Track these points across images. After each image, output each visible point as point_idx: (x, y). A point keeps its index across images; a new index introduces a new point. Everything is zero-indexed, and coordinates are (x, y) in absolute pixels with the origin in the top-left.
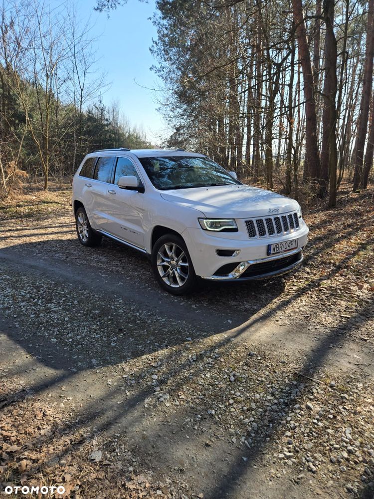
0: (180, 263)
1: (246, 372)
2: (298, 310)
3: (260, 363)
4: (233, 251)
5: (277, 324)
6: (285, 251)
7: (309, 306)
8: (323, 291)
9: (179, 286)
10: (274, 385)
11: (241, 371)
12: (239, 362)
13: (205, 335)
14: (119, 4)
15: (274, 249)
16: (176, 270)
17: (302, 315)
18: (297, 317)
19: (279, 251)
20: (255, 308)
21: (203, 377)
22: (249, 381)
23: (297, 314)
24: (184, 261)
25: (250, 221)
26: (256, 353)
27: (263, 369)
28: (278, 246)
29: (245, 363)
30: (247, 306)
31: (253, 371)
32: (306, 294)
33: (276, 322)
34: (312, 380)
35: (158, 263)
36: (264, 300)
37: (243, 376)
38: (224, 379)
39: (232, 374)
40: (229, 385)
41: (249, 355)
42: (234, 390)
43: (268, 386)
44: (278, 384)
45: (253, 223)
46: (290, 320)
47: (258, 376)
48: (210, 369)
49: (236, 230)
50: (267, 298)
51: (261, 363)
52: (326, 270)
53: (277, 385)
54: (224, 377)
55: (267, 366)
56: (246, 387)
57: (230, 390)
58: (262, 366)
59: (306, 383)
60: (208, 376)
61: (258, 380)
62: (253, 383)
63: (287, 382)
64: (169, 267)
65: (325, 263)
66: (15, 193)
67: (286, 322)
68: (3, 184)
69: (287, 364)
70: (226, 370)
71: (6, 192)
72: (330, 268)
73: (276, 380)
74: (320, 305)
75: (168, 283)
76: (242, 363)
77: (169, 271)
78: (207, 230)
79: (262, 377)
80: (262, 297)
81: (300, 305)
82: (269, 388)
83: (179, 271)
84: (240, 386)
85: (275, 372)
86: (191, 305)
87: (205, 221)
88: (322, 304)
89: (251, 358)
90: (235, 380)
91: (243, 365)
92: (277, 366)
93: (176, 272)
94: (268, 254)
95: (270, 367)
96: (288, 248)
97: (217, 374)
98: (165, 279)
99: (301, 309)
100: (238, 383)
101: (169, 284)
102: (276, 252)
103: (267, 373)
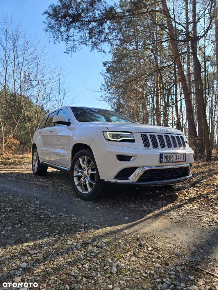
0: (90, 172)
1: (133, 263)
2: (190, 212)
3: (150, 253)
4: (131, 157)
5: (171, 221)
6: (176, 162)
7: (201, 210)
8: (211, 200)
9: (88, 192)
10: (164, 279)
11: (127, 262)
12: (127, 252)
13: (99, 227)
14: (78, 50)
15: (166, 158)
16: (87, 179)
17: (195, 215)
18: (190, 216)
19: (170, 161)
20: (152, 209)
21: (80, 266)
22: (134, 273)
23: (190, 215)
24: (93, 170)
25: (145, 135)
26: (147, 244)
27: (153, 260)
28: (169, 156)
29: (133, 253)
30: (145, 208)
31: (141, 262)
32: (197, 202)
33: (170, 220)
34: (213, 275)
35: (75, 175)
36: (160, 205)
37: (128, 267)
38: (104, 270)
39: (115, 264)
40: (108, 278)
41: (140, 245)
42: (113, 285)
43: (158, 280)
44: (170, 278)
45: (147, 137)
46: (184, 218)
47: (146, 268)
48: (91, 258)
49: (133, 141)
50: (162, 204)
51: (152, 254)
52: (211, 190)
53: (169, 280)
54: (105, 268)
55: (158, 257)
56: (129, 281)
57: (108, 284)
58: (152, 257)
59: (207, 278)
60: (86, 266)
61: (146, 273)
62: (139, 276)
63: (181, 277)
64: (82, 176)
65: (210, 185)
66: (9, 152)
67: (180, 219)
68: (2, 147)
69: (181, 256)
70: (110, 260)
71: (3, 151)
72: (214, 189)
73: (168, 274)
74: (211, 209)
75: (81, 190)
76: (130, 253)
77: (81, 180)
78: (109, 140)
79: (150, 269)
80: (158, 202)
81: (192, 208)
82: (158, 283)
83: (88, 179)
84: (122, 280)
85: (167, 264)
86: (96, 206)
87: (108, 133)
88: (212, 209)
89: (141, 249)
90: (117, 272)
91: (131, 256)
92: (170, 257)
93: (87, 180)
94: (161, 162)
95: (162, 259)
96: (178, 160)
97: (97, 264)
98: (79, 188)
99: (193, 211)
100: (121, 276)
101: (81, 192)
102: (167, 161)
103: (158, 265)
